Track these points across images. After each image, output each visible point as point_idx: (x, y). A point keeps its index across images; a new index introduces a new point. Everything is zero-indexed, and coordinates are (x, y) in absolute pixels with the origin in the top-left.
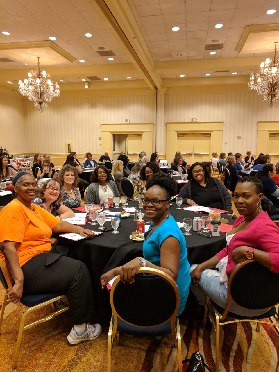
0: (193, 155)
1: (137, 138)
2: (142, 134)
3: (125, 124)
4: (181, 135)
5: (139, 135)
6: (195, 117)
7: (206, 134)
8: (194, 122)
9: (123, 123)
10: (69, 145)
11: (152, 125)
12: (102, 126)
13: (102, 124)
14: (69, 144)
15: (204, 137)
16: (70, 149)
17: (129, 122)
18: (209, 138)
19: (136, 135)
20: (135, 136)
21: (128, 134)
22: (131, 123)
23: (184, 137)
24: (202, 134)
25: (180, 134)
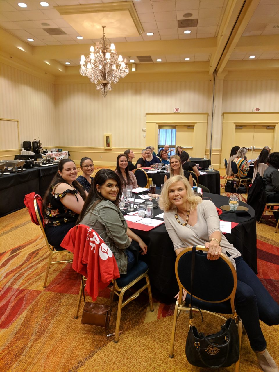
0: (252, 150)
1: (187, 129)
2: (194, 125)
3: (175, 113)
4: (240, 127)
5: (189, 127)
6: (257, 107)
7: (268, 126)
8: (256, 112)
9: (173, 112)
10: (108, 138)
11: (207, 115)
12: (148, 115)
13: (147, 114)
14: (107, 136)
15: (266, 130)
16: (109, 142)
17: (179, 111)
18: (272, 130)
19: (187, 127)
20: (185, 127)
21: (177, 125)
22: (181, 112)
23: (243, 129)
24: (263, 126)
25: (239, 125)
